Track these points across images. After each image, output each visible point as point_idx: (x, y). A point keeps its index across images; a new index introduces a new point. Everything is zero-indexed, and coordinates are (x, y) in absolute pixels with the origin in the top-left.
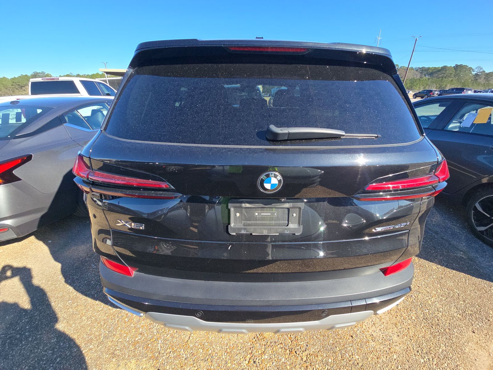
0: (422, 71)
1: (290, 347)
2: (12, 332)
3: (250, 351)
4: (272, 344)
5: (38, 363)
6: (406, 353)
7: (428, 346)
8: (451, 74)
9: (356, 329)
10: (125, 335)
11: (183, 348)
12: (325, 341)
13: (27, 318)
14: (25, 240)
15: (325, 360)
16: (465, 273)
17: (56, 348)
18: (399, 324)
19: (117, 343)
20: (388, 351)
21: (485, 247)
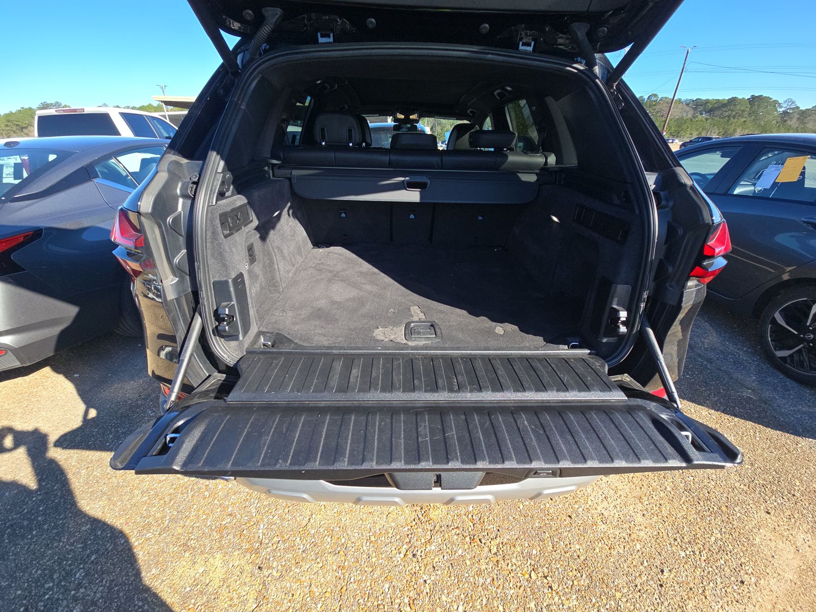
0: (697, 105)
1: (471, 533)
2: (15, 516)
3: (407, 540)
4: (443, 528)
5: (60, 564)
6: (656, 541)
7: (692, 532)
8: (743, 111)
9: (577, 506)
10: (204, 517)
11: (299, 535)
12: (527, 524)
13: (40, 495)
14: (35, 373)
15: (526, 551)
16: (755, 423)
17: (90, 540)
18: (646, 498)
19: (191, 529)
20: (627, 539)
21: (789, 383)
